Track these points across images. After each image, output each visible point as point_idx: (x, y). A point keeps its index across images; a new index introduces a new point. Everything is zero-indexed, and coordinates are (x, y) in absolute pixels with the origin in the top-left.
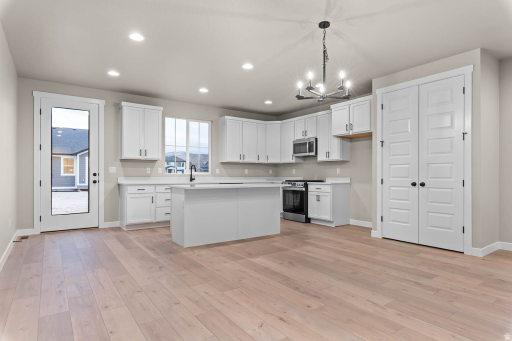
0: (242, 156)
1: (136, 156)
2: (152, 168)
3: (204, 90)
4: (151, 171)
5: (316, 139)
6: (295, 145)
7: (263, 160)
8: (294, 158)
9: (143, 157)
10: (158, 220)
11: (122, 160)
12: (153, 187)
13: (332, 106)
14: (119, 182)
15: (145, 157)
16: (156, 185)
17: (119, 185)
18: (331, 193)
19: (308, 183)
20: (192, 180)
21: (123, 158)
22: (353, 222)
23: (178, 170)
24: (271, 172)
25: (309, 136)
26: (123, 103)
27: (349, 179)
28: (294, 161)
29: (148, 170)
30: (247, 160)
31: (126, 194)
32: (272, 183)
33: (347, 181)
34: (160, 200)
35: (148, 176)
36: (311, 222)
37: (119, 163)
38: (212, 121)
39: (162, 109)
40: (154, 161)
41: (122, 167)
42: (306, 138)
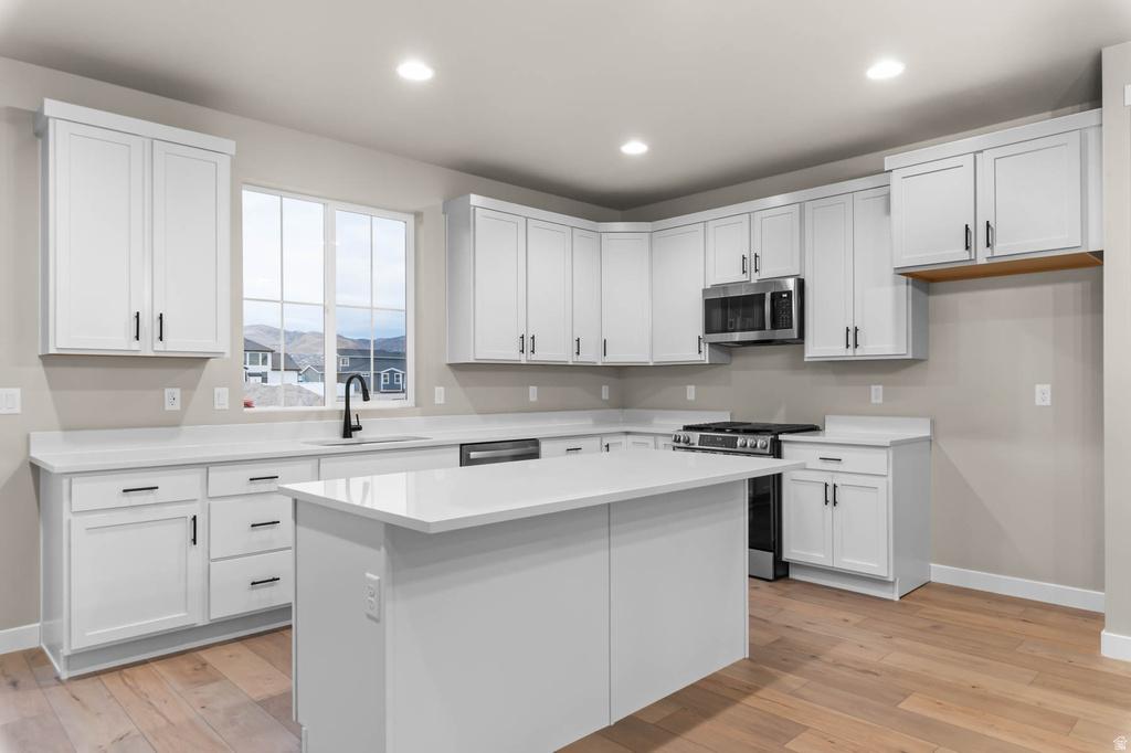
0: (527, 342)
1: (118, 340)
2: (189, 388)
3: (415, 71)
4: (185, 402)
5: (801, 284)
6: (710, 305)
7: (590, 356)
8: (706, 349)
9: (147, 347)
10: (220, 612)
11: (49, 360)
12: (195, 477)
13: (889, 161)
14: (39, 454)
15: (159, 346)
16: (207, 465)
17: (36, 469)
18: (890, 479)
19: (781, 437)
20: (349, 430)
21: (52, 351)
22: (941, 573)
23: (250, 375)
24: (605, 393)
25: (767, 272)
26: (52, 107)
27: (927, 422)
28: (705, 358)
29: (172, 398)
30: (542, 355)
31: (66, 516)
32: (627, 433)
33: (923, 431)
34: (228, 527)
35: (173, 422)
36: (792, 576)
37: (38, 370)
38: (418, 215)
39: (230, 146)
40: (199, 361)
41: (53, 386)
42: (755, 278)
